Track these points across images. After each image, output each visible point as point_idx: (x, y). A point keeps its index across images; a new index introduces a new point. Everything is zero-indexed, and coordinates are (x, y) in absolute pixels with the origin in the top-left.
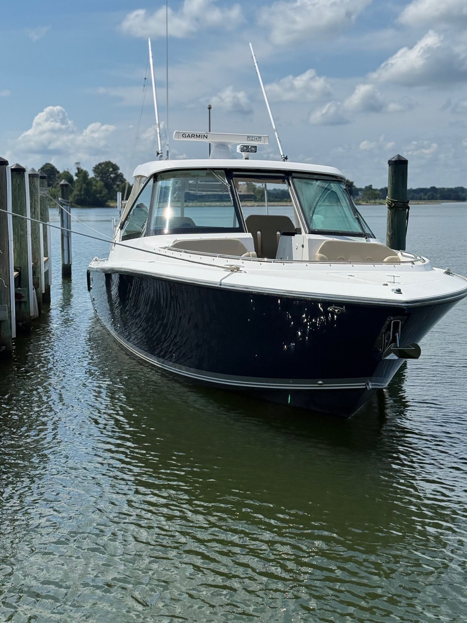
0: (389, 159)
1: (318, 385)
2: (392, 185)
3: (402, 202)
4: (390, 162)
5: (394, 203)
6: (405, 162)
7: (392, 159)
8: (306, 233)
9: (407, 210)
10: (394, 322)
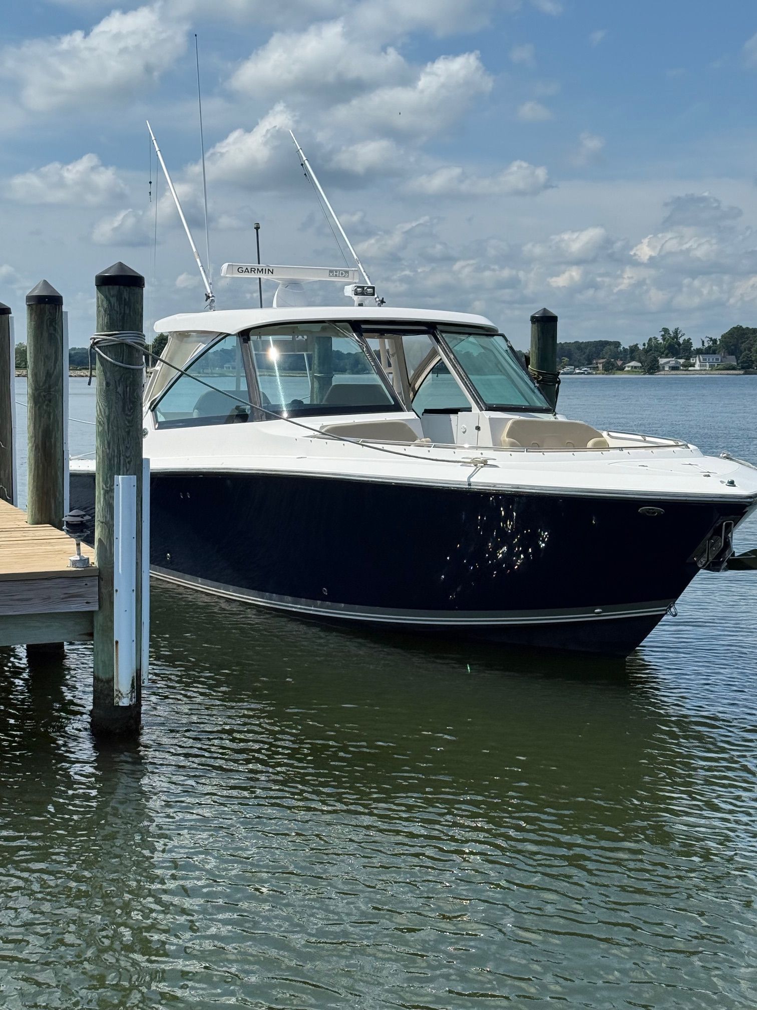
0: (532, 314)
1: (595, 615)
2: (539, 350)
3: (551, 374)
4: (534, 319)
5: (542, 375)
6: (554, 319)
7: (535, 314)
8: (481, 410)
9: (557, 385)
10: (726, 524)
